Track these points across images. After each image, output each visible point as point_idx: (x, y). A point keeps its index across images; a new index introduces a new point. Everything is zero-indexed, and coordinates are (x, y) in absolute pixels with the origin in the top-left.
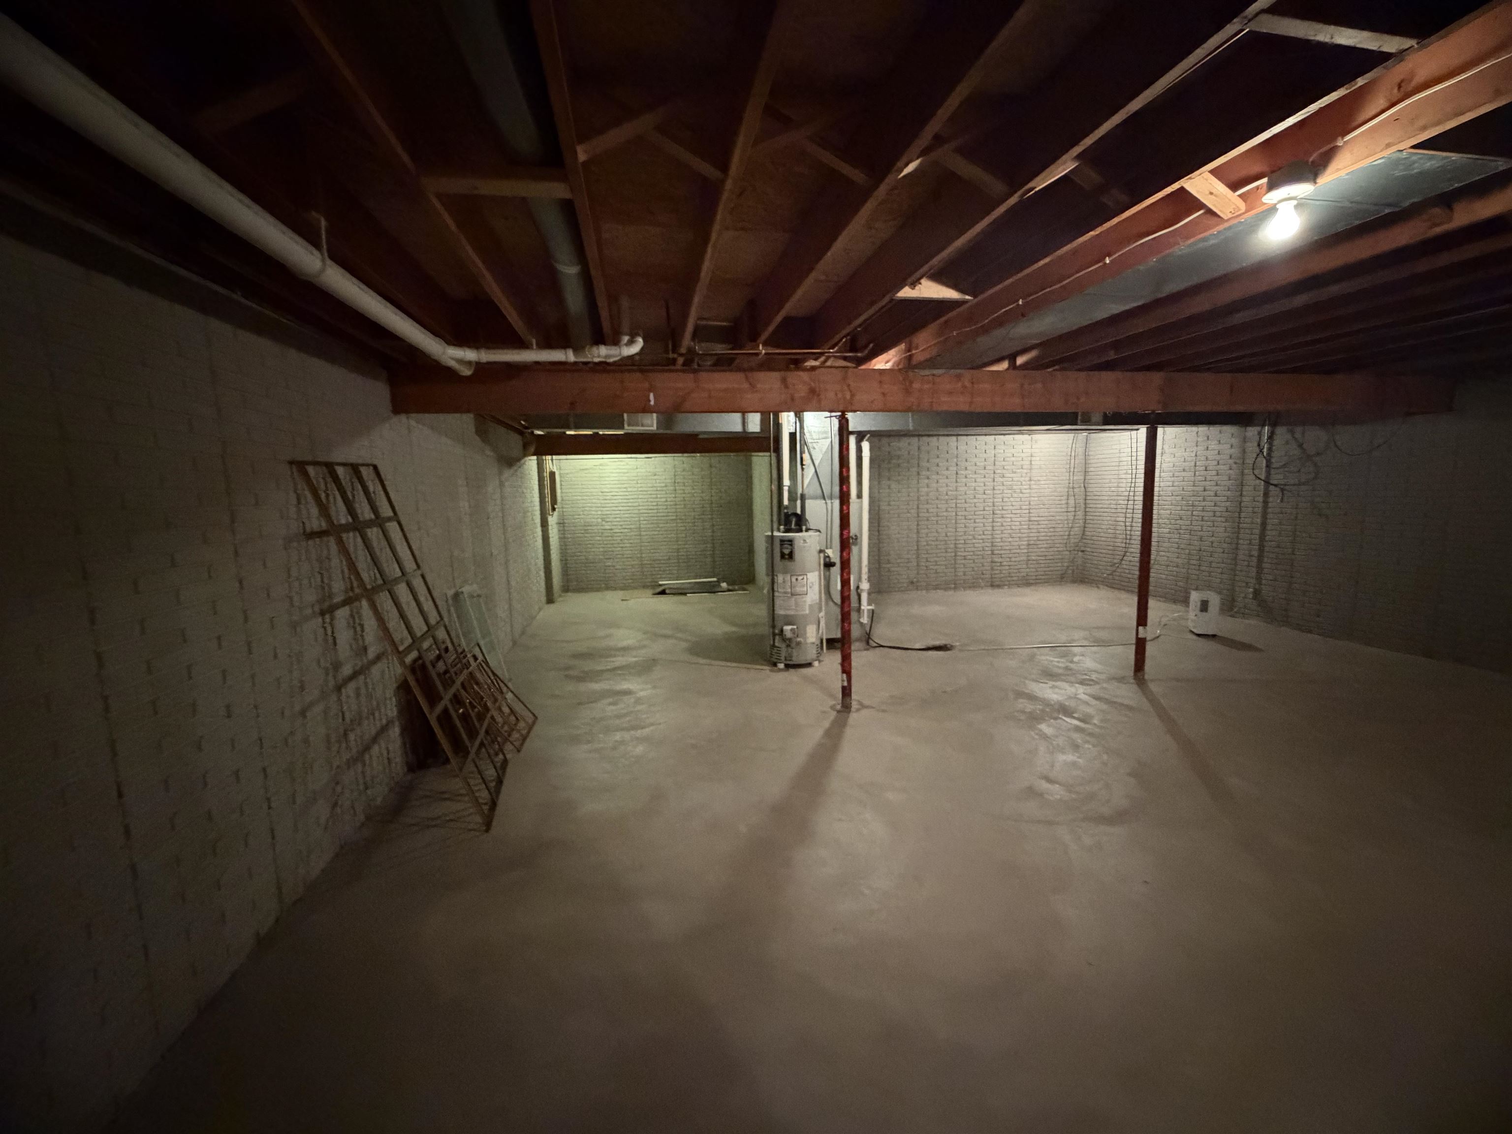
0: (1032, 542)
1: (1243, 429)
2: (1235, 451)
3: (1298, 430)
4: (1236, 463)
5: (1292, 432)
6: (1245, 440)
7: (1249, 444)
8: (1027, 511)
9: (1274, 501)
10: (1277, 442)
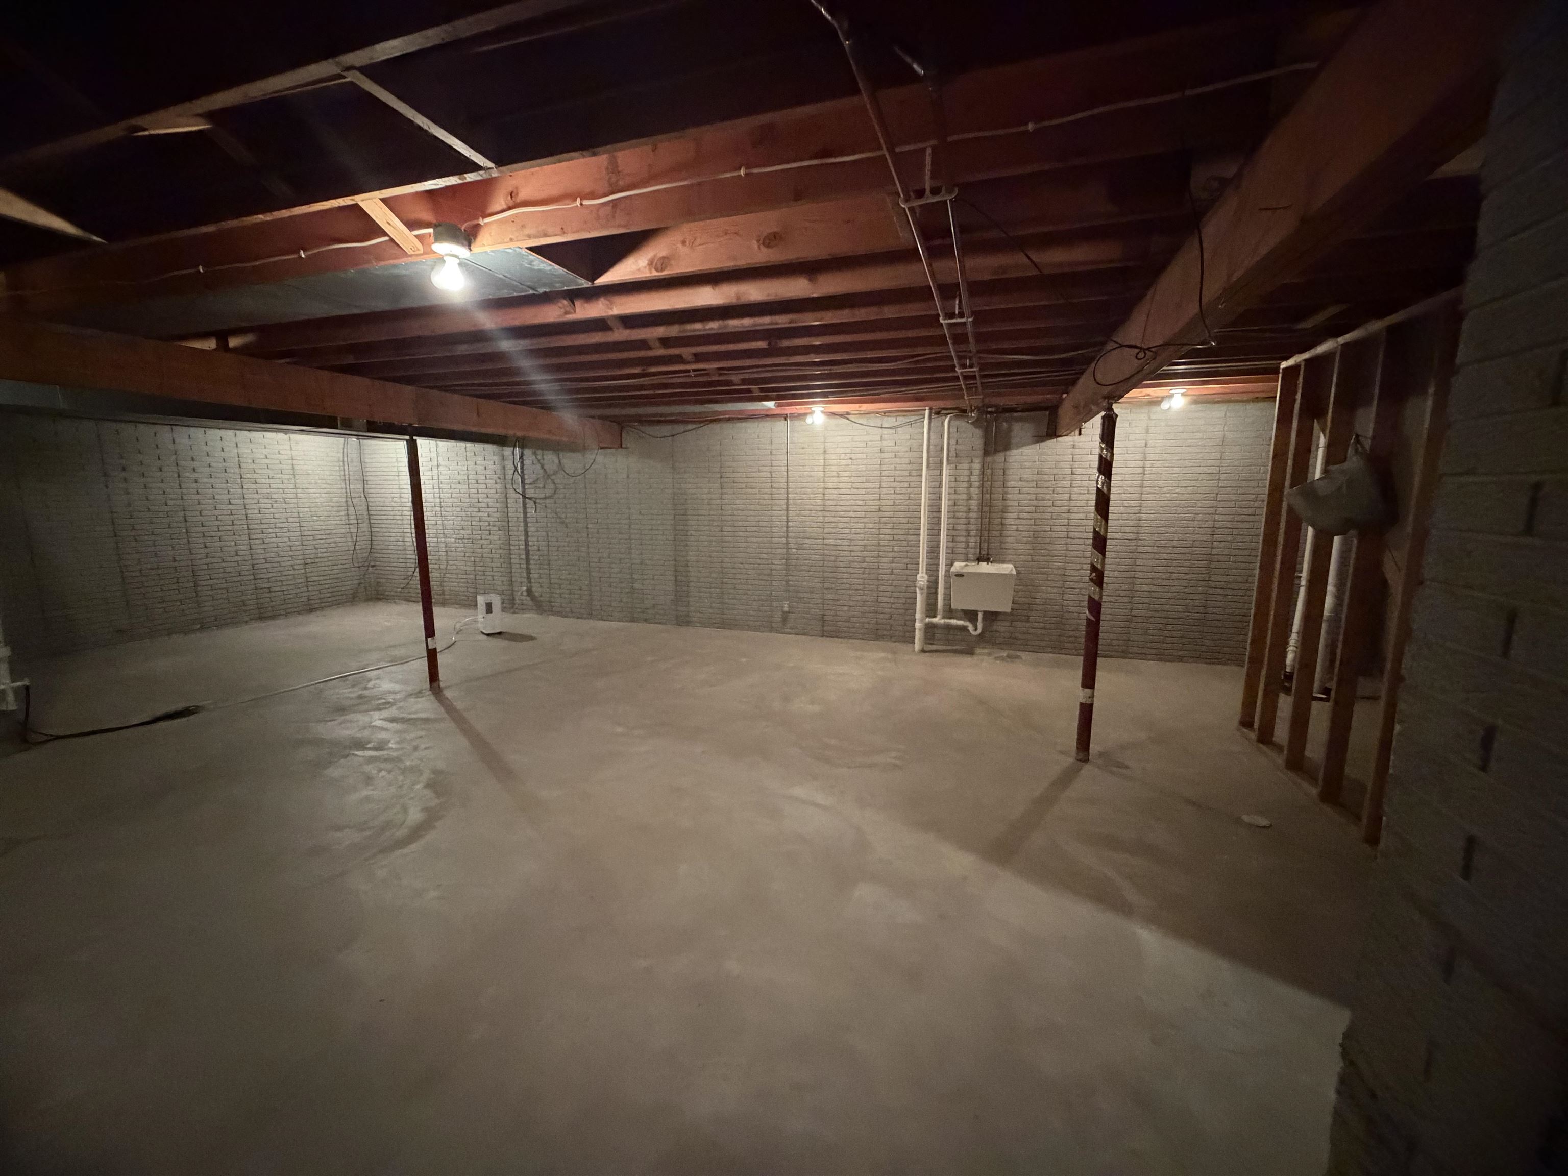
0: (309, 561)
1: (501, 448)
2: (498, 467)
3: (539, 452)
4: (500, 479)
5: (535, 454)
6: (503, 458)
7: (506, 463)
8: (298, 525)
9: (531, 511)
10: (527, 462)
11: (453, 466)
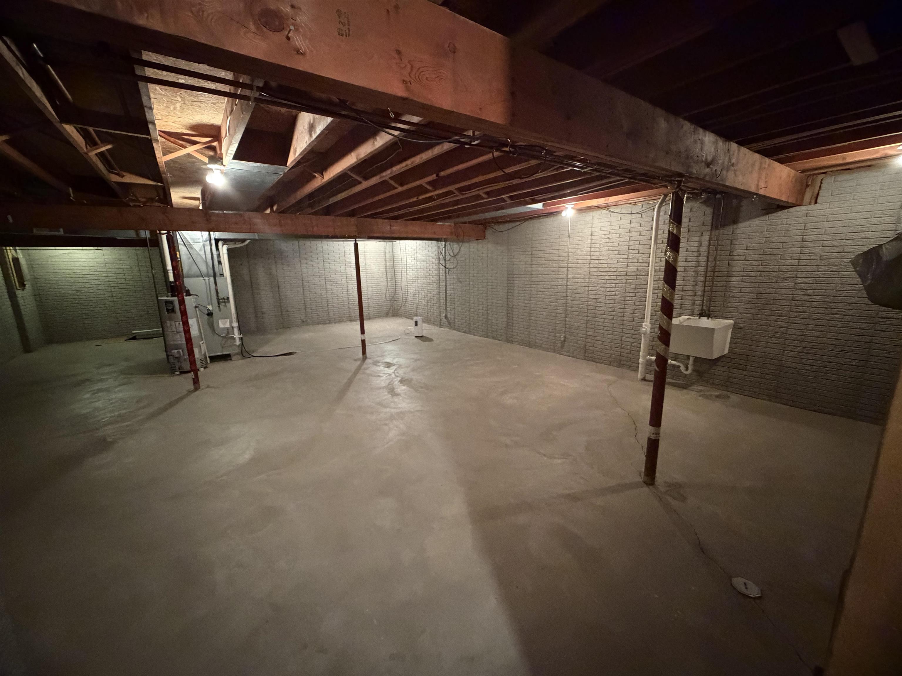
2: (436, 252)
3: (452, 244)
6: (438, 248)
9: (448, 275)
10: (447, 249)
11: (422, 253)
